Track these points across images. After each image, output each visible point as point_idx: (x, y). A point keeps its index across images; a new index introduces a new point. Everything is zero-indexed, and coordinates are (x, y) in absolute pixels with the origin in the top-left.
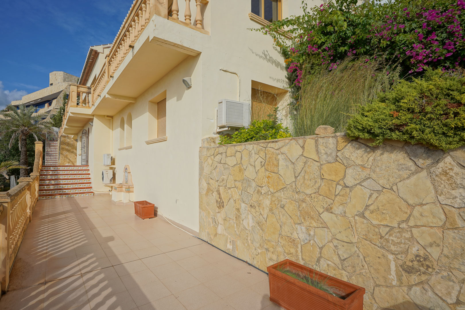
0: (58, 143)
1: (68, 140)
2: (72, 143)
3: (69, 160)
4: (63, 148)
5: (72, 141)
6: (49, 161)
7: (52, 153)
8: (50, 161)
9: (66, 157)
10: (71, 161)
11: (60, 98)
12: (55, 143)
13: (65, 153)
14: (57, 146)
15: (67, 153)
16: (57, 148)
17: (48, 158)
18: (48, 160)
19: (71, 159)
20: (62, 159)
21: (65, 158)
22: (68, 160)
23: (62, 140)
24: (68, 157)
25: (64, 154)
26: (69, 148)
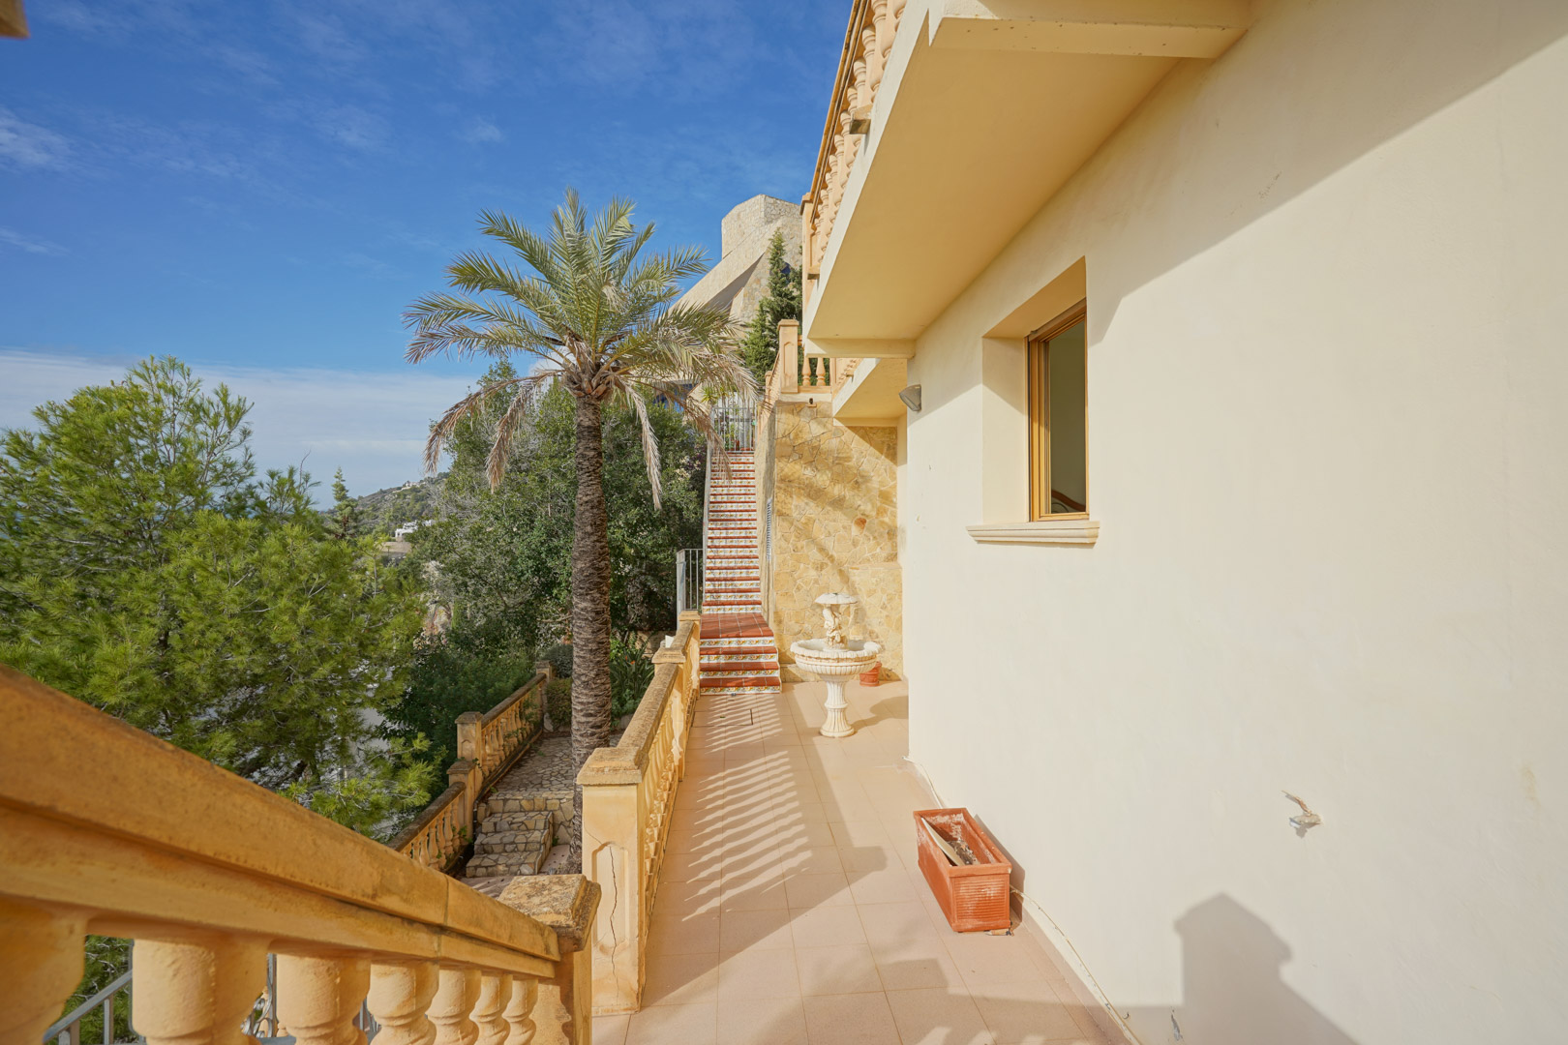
0: (758, 460)
1: (815, 429)
2: (834, 443)
3: (822, 549)
4: (787, 480)
5: (837, 433)
6: (722, 552)
7: (735, 507)
8: (727, 552)
9: (805, 532)
10: (831, 558)
11: (758, 281)
12: (743, 459)
13: (799, 507)
14: (751, 475)
15: (812, 509)
16: (752, 482)
17: (717, 533)
18: (716, 542)
19: (829, 544)
20: (783, 543)
21: (798, 538)
22: (814, 554)
23: (780, 428)
24: (818, 532)
25: (795, 515)
26: (822, 479)
